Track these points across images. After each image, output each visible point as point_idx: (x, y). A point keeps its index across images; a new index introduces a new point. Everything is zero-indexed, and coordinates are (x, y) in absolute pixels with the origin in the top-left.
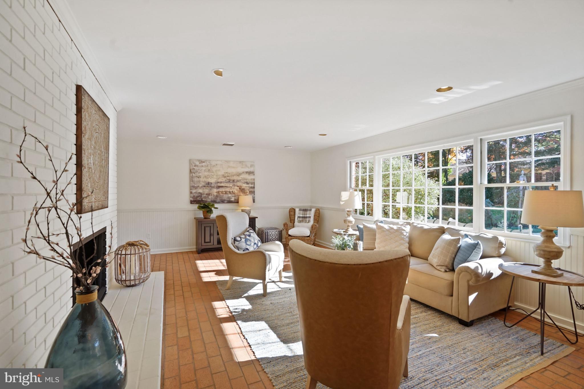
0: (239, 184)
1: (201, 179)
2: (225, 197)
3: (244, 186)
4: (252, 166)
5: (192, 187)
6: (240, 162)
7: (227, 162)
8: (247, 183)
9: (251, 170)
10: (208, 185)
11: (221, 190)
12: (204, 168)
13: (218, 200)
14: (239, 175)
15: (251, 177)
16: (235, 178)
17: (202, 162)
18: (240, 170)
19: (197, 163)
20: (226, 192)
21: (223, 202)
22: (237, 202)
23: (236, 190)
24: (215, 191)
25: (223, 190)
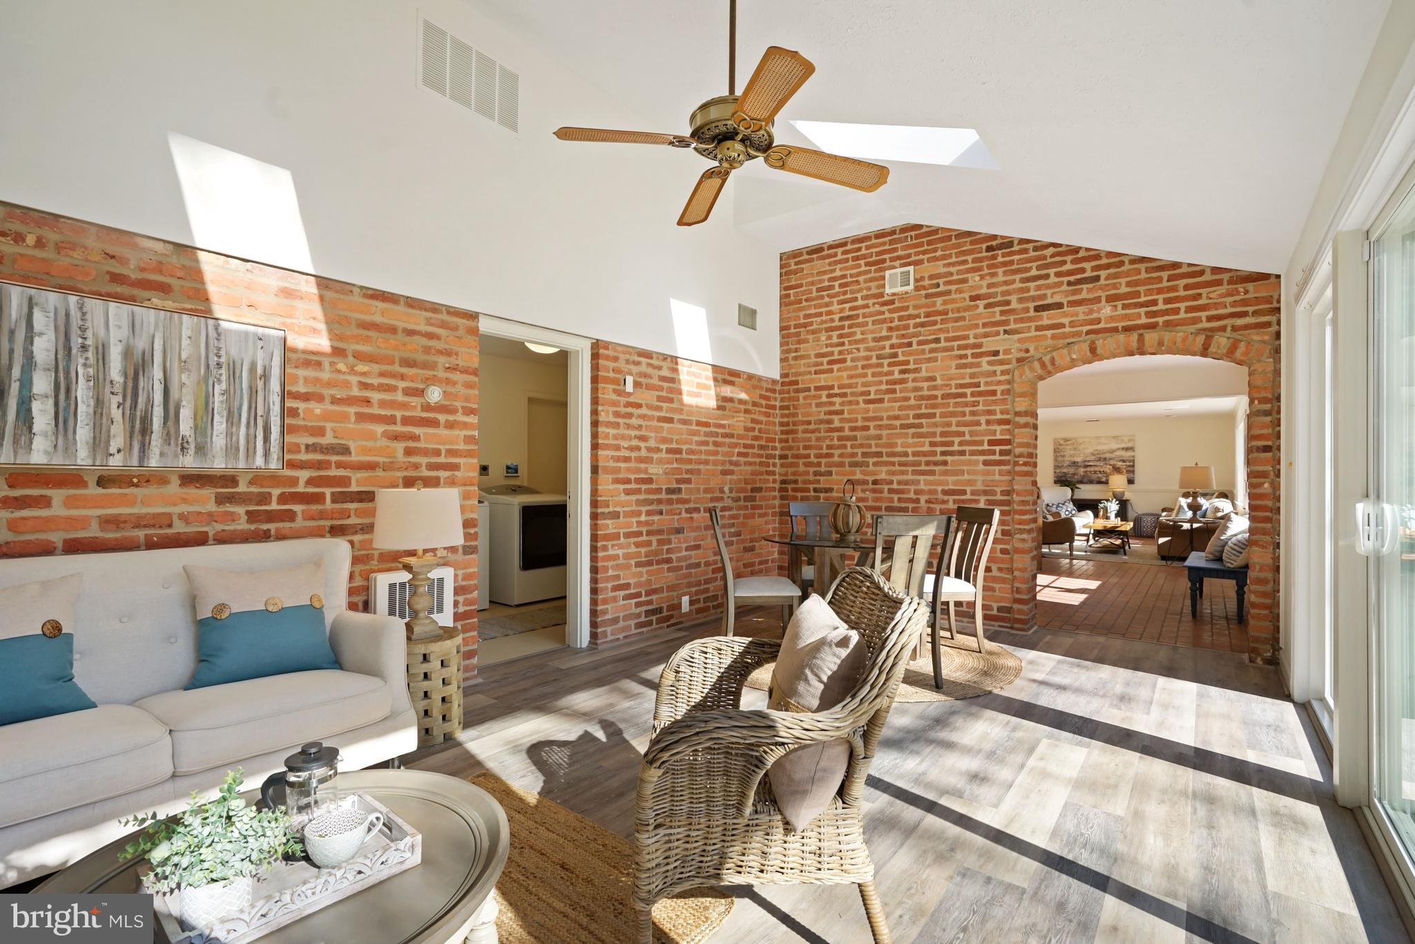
0: (1112, 462)
1: (1066, 458)
2: (1094, 477)
3: (1119, 464)
4: (1130, 441)
5: (1056, 467)
6: (1114, 437)
7: (1098, 438)
8: (1124, 461)
9: (1130, 445)
10: (1074, 464)
11: (1089, 469)
12: (1069, 447)
13: (1086, 480)
14: (1112, 452)
15: (1130, 453)
16: (1107, 456)
17: (1066, 440)
18: (1114, 446)
19: (1062, 442)
20: (1095, 472)
21: (1091, 482)
22: (1106, 483)
23: (1108, 469)
24: (1081, 471)
25: (1092, 469)
